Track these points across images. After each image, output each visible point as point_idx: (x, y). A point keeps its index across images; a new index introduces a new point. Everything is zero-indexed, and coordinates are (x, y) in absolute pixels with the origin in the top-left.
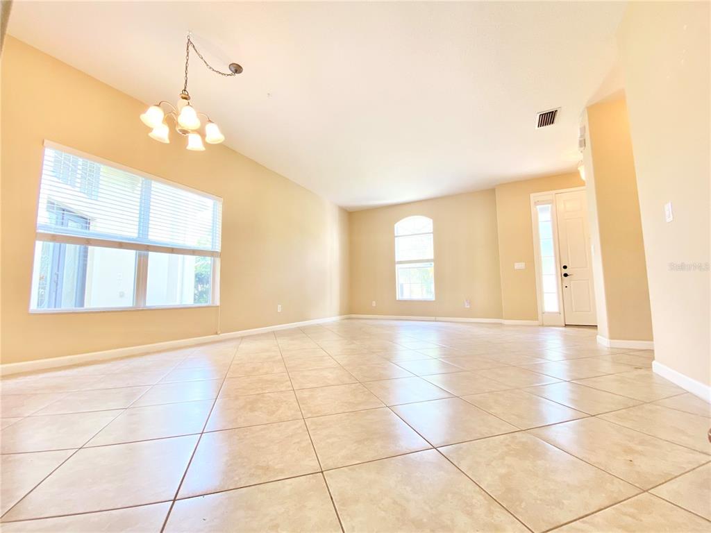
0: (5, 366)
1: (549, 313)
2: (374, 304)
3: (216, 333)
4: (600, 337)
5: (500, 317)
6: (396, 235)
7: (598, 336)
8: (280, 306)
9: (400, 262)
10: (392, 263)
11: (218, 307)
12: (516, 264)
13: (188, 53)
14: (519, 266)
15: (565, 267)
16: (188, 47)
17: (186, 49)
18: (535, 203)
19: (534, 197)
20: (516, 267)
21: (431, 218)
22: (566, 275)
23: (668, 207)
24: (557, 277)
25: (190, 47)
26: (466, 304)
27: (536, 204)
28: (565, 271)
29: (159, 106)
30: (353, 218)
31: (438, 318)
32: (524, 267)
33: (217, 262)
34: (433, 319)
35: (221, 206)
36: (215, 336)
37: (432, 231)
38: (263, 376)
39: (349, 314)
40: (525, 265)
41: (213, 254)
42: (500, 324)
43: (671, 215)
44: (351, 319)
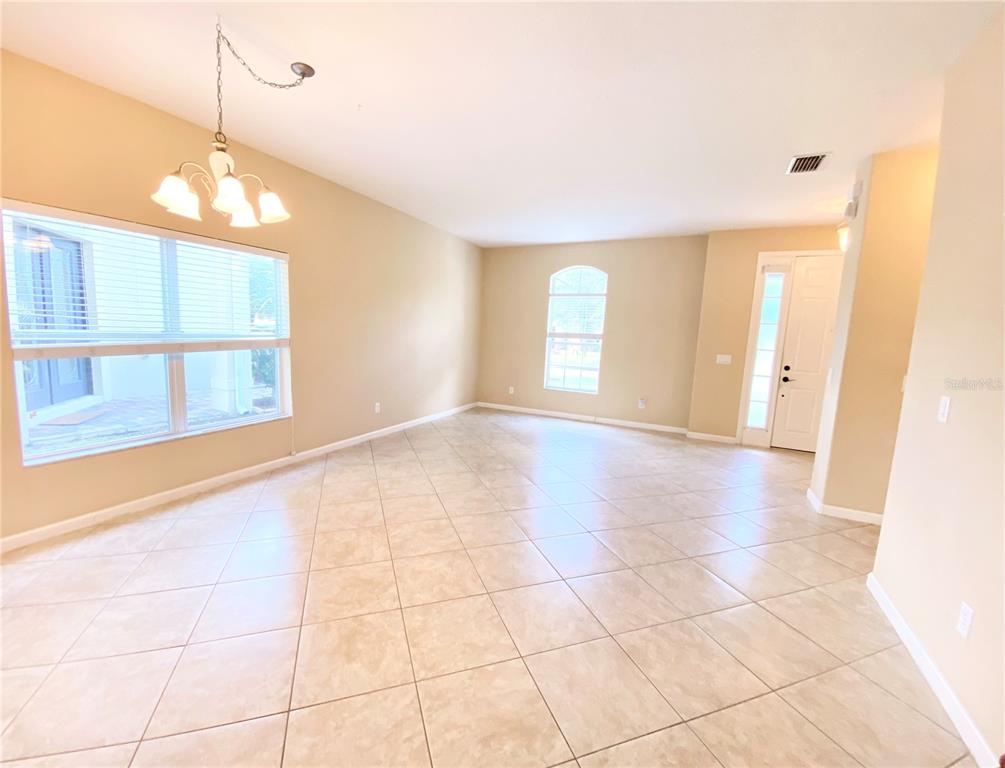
0: (7, 539)
1: (753, 428)
2: (511, 390)
3: (290, 454)
4: (811, 493)
5: (685, 425)
6: (551, 292)
7: (809, 491)
8: (378, 404)
9: (554, 335)
10: (542, 334)
11: (290, 418)
12: (718, 356)
13: (219, 59)
14: (723, 359)
15: (787, 368)
16: (218, 45)
17: (216, 52)
18: (763, 268)
19: (763, 258)
20: (718, 362)
21: (606, 272)
22: (786, 379)
23: (945, 403)
24: (773, 378)
25: (223, 46)
26: (640, 404)
27: (765, 268)
28: (786, 374)
29: (177, 173)
31: (599, 419)
32: (729, 361)
33: (286, 353)
34: (592, 419)
35: (287, 266)
36: (288, 458)
37: (605, 292)
38: (359, 568)
39: (477, 400)
40: (732, 359)
41: (279, 343)
42: (682, 437)
43: (946, 415)
44: (477, 410)
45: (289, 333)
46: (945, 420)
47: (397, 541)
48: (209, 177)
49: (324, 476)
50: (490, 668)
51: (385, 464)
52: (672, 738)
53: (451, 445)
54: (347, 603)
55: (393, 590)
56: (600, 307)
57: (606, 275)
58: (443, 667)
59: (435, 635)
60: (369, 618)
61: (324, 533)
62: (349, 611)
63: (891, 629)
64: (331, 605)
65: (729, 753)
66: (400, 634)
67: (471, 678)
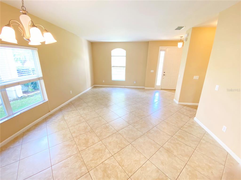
1: (158, 86)
2: (104, 81)
3: (50, 112)
4: (175, 99)
5: (144, 86)
7: (174, 99)
9: (114, 67)
11: (48, 101)
14: (152, 71)
15: (164, 72)
19: (160, 48)
21: (125, 50)
22: (164, 75)
23: (217, 86)
24: (162, 75)
26: (135, 82)
27: (161, 50)
28: (164, 74)
29: (9, 25)
30: (93, 45)
31: (126, 86)
32: (153, 71)
33: (42, 82)
34: (124, 86)
35: (37, 52)
36: (50, 113)
37: (125, 55)
38: (94, 146)
39: (94, 85)
40: (154, 71)
41: (39, 79)
42: (143, 89)
43: (218, 89)
44: (95, 87)
45: (42, 75)
46: (217, 90)
47: (99, 134)
48: (21, 26)
49: (63, 117)
50: (144, 165)
51: (80, 109)
52: (187, 169)
53: (96, 100)
54: (97, 159)
55: (107, 150)
56: (124, 59)
57: (126, 51)
58: (134, 170)
59: (126, 161)
60: (106, 162)
61: (76, 137)
62: (100, 162)
63: (203, 129)
64: (93, 161)
65: (197, 168)
66: (117, 164)
67: (141, 170)
